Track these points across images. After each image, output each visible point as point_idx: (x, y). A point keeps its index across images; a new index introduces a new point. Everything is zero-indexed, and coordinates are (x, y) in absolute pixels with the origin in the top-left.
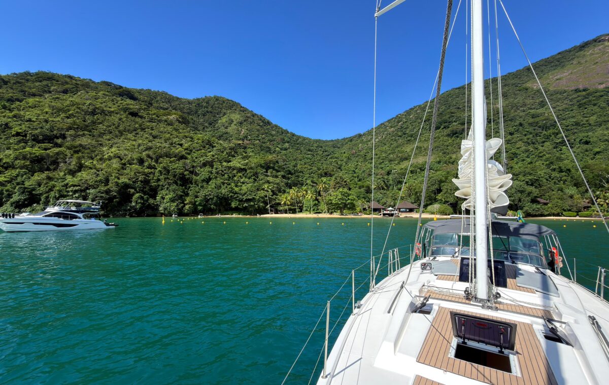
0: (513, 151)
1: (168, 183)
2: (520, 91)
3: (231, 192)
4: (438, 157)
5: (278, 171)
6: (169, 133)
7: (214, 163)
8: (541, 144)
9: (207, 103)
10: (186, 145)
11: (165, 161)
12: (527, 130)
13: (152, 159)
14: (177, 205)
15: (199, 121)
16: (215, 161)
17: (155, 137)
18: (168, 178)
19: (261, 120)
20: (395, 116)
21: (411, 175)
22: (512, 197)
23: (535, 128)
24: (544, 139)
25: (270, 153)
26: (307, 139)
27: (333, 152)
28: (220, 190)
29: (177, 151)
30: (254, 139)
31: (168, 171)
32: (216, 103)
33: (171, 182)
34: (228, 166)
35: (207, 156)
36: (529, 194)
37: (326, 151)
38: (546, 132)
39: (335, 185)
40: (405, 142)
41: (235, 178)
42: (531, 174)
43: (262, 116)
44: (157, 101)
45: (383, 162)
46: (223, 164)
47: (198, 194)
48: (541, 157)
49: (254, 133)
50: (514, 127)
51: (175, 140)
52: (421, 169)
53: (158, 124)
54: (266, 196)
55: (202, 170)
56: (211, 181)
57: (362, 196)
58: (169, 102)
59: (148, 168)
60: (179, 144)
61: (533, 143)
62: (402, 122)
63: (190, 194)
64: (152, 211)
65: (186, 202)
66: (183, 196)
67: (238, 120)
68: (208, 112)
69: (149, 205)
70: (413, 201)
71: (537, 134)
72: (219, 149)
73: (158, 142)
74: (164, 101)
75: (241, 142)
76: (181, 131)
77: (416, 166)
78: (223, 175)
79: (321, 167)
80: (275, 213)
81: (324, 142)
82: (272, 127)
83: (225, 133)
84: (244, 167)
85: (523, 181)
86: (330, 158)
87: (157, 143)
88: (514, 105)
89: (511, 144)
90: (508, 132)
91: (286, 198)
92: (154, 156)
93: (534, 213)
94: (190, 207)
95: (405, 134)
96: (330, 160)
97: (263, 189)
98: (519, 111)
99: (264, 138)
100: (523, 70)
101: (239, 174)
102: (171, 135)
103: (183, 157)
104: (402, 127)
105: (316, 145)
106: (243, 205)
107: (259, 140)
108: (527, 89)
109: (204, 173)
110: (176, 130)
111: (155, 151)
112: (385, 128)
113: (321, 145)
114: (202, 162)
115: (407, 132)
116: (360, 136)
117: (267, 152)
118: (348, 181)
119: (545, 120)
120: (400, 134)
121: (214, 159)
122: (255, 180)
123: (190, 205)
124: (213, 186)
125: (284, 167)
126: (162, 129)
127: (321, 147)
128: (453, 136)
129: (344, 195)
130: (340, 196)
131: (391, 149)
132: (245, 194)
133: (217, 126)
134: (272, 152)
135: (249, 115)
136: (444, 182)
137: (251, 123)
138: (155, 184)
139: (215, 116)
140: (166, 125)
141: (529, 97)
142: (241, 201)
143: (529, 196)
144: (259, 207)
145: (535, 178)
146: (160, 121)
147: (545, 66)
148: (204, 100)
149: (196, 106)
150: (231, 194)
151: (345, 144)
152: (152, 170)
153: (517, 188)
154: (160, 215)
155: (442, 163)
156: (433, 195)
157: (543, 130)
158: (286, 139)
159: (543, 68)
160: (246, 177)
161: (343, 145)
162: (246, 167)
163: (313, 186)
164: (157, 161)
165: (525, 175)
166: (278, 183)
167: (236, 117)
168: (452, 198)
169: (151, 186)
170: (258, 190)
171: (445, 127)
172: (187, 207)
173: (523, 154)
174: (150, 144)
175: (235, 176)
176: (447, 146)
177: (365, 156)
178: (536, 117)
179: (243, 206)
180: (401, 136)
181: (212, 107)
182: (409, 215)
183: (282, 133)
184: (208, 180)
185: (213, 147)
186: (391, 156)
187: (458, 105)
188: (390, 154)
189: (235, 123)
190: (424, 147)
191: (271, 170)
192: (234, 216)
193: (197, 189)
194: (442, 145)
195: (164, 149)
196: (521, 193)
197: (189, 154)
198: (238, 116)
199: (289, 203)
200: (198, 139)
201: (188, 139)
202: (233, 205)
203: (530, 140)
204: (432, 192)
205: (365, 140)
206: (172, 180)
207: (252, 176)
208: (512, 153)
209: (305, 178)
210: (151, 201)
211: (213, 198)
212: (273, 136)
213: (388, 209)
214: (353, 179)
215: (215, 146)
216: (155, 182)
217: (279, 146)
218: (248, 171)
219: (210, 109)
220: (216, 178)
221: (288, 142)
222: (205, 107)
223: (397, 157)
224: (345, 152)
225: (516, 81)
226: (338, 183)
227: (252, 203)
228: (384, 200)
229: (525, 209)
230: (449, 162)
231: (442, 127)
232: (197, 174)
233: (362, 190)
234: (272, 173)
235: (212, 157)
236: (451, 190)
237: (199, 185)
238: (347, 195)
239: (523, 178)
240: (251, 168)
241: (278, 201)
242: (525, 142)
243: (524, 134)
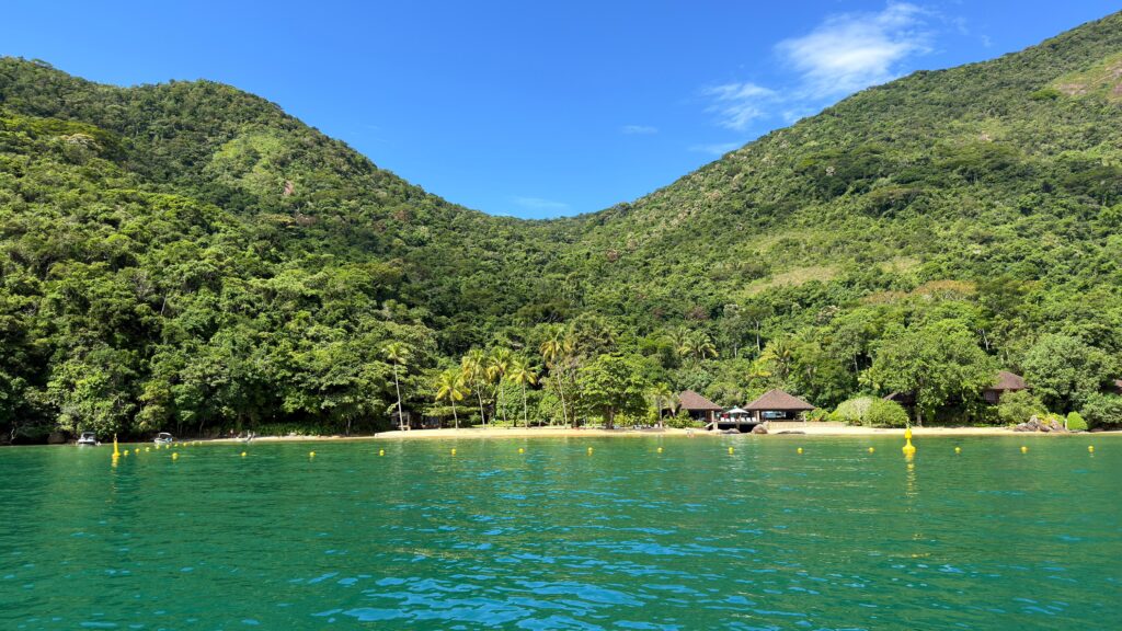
0: (1035, 255)
1: (86, 338)
2: (1037, 100)
3: (283, 365)
4: (846, 269)
5: (410, 306)
6: (72, 186)
7: (224, 279)
8: (1101, 240)
9: (177, 101)
10: (132, 224)
11: (70, 274)
12: (1064, 202)
13: (26, 263)
14: (116, 408)
15: (152, 153)
16: (224, 274)
17: (29, 198)
18: (82, 324)
19: (343, 155)
20: (720, 158)
21: (777, 319)
22: (1054, 376)
23: (1082, 197)
24: (1105, 228)
25: (375, 252)
26: (479, 214)
27: (554, 253)
28: (248, 361)
29: (106, 242)
30: (326, 211)
31: (84, 305)
32: (204, 101)
33: (96, 334)
34: (265, 290)
35: (200, 259)
36: (1095, 367)
37: (535, 251)
38: (1107, 210)
39: (577, 346)
40: (754, 229)
41: (292, 325)
42: (1091, 317)
43: (345, 146)
44: (20, 89)
45: (696, 282)
46: (250, 282)
47: (182, 372)
48: (1105, 272)
49: (323, 192)
50: (1032, 194)
51: (94, 208)
52: (801, 301)
53: (34, 158)
54: (390, 377)
55: (186, 299)
56: (218, 334)
57: (654, 375)
58: (56, 91)
59: (15, 291)
60: (107, 221)
61: (1081, 237)
62: (741, 175)
63: (157, 372)
64: (36, 425)
65: (142, 398)
66: (133, 377)
67: (274, 153)
68: (179, 126)
69: (26, 407)
70: (795, 390)
71: (1086, 214)
72: (230, 239)
73: (43, 214)
74: (40, 88)
75: (287, 219)
76: (108, 181)
77: (788, 295)
78: (254, 316)
79: (529, 295)
80: (413, 428)
81: (528, 224)
82: (378, 179)
83: (235, 192)
84: (314, 292)
85: (1075, 334)
86: (549, 270)
87: (36, 214)
88: (1027, 137)
89: (1027, 237)
90: (1018, 205)
91: (451, 383)
92: (32, 256)
93: (1109, 418)
94: (154, 413)
95: (750, 206)
96: (551, 275)
97: (379, 357)
98: (1039, 153)
99: (353, 210)
100: (1041, 47)
101: (303, 313)
102: (81, 192)
103: (122, 261)
104: (742, 189)
105: (507, 234)
106: (319, 403)
107: (341, 214)
108: (1054, 98)
109: (195, 308)
110: (94, 178)
111: (36, 241)
112: (694, 189)
113: (518, 232)
114: (186, 275)
115: (758, 201)
116: (626, 210)
117: (366, 249)
118: (614, 333)
119: (1103, 177)
120: (737, 205)
121: (221, 268)
122: (350, 330)
123: (156, 407)
124: (226, 347)
125: (427, 292)
126: (49, 173)
127: (521, 239)
128: (880, 212)
129: (614, 371)
130: (604, 376)
131: (715, 246)
132: (327, 370)
133: (208, 168)
134: (381, 249)
135: (307, 139)
136: (873, 338)
137: (314, 164)
138: (44, 340)
139: (202, 140)
140: (60, 162)
141: (1060, 116)
142: (314, 392)
143: (1095, 374)
144: (367, 409)
145: (1103, 326)
146: (40, 150)
147: (1095, 40)
148: (166, 90)
149: (141, 107)
150: (284, 372)
151: (587, 232)
152: (31, 299)
153: (1064, 352)
154: (58, 437)
155: (857, 286)
156: (846, 374)
157: (1100, 203)
158: (421, 214)
159: (1088, 45)
160: (320, 321)
161: (578, 233)
162: (321, 293)
163: (513, 348)
164: (42, 271)
165: (1076, 320)
166: (417, 340)
167: (269, 144)
168: (902, 381)
169: (31, 347)
170: (363, 358)
171: (857, 190)
172: (146, 412)
173: (1060, 266)
174: (18, 219)
175: (288, 318)
176: (868, 240)
177: (646, 264)
178: (1081, 169)
179: (319, 408)
180: (739, 212)
181: (193, 113)
182: (791, 427)
183: (408, 196)
184: (207, 331)
185: (211, 231)
186: (718, 265)
187: (886, 131)
188: (714, 260)
189: (264, 161)
190: (805, 242)
191: (392, 301)
192: (292, 437)
193: (176, 357)
194: (854, 238)
195: (67, 236)
196: (1075, 366)
197: (142, 251)
198: (276, 143)
199: (460, 397)
200: (166, 207)
201: (134, 205)
202: (289, 405)
203: (1072, 228)
204: (844, 363)
205: (640, 221)
206: (95, 329)
207: (338, 318)
208: (1033, 262)
209: (488, 325)
210: (32, 394)
211: (229, 384)
212: (381, 203)
213: (732, 411)
214: (624, 330)
215: (217, 230)
216: (41, 337)
217: (402, 234)
218: (326, 305)
219: (185, 119)
220: (233, 322)
221: (426, 224)
222: (170, 113)
223: (735, 268)
224: (588, 254)
225: (1026, 75)
226: (586, 339)
227: (347, 399)
228: (715, 387)
229: (1088, 407)
230: (876, 284)
231: (851, 189)
232: (171, 314)
233: (653, 359)
234: (394, 310)
235: (216, 262)
236: (899, 358)
237: (184, 345)
238: (623, 372)
239: (1074, 328)
240: (336, 296)
241: (421, 392)
242: (1061, 234)
243: (1055, 211)
